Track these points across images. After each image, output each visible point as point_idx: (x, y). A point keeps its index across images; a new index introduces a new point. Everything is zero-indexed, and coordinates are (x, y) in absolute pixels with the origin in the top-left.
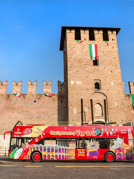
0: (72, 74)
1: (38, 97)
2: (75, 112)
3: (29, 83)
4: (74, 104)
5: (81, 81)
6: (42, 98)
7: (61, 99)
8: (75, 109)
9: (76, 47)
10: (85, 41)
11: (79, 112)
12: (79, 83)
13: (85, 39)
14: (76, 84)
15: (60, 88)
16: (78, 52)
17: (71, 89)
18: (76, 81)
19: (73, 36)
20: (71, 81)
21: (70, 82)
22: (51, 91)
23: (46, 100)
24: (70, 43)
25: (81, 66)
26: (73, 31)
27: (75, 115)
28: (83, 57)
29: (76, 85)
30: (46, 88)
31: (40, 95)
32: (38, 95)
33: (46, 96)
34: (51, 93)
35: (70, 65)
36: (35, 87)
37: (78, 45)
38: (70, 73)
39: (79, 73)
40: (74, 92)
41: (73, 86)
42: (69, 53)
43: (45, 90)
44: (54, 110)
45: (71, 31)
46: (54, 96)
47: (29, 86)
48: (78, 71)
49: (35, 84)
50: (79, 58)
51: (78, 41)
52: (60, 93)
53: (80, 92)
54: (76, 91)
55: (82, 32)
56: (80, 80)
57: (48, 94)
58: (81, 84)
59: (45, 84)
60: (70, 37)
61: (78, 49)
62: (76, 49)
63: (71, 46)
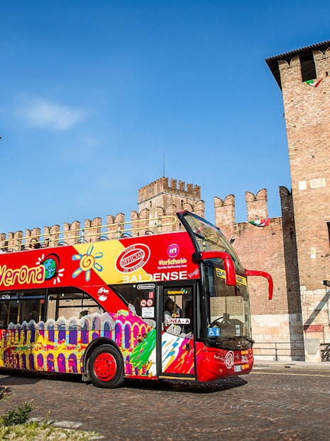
0: (299, 165)
1: (237, 230)
2: (313, 256)
3: (218, 201)
4: (309, 237)
5: (324, 179)
6: (247, 230)
7: (291, 229)
8: (313, 249)
9: (306, 97)
10: (328, 77)
11: (324, 255)
12: (318, 183)
13: (327, 73)
14: (312, 187)
15: (285, 202)
16: (311, 109)
17: (301, 201)
18: (311, 181)
19: (295, 74)
20: (300, 182)
21: (298, 185)
22: (264, 213)
23: (256, 234)
24: (291, 93)
25: (320, 142)
26: (296, 63)
27: (314, 264)
28: (326, 118)
29: (313, 192)
30: (255, 207)
31: (242, 226)
32: (237, 225)
33: (255, 225)
34: (265, 216)
35: (295, 144)
36: (229, 209)
37: (309, 92)
38: (296, 164)
39: (316, 160)
40: (308, 208)
41: (306, 193)
42: (290, 118)
43: (252, 213)
44: (276, 255)
45: (289, 64)
46: (273, 224)
47: (217, 209)
48: (314, 155)
49: (228, 202)
50: (314, 123)
51: (308, 83)
52: (286, 214)
53: (323, 207)
54: (312, 204)
55: (319, 58)
56: (322, 177)
57: (258, 222)
58: (324, 185)
59: (250, 198)
60: (289, 78)
61: (311, 102)
62: (306, 104)
63: (293, 99)
